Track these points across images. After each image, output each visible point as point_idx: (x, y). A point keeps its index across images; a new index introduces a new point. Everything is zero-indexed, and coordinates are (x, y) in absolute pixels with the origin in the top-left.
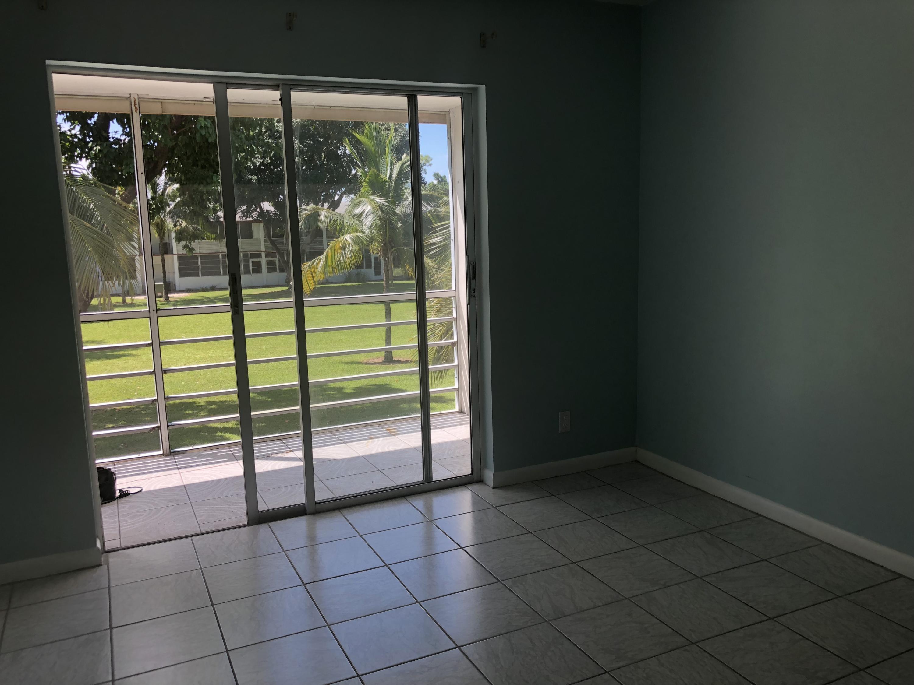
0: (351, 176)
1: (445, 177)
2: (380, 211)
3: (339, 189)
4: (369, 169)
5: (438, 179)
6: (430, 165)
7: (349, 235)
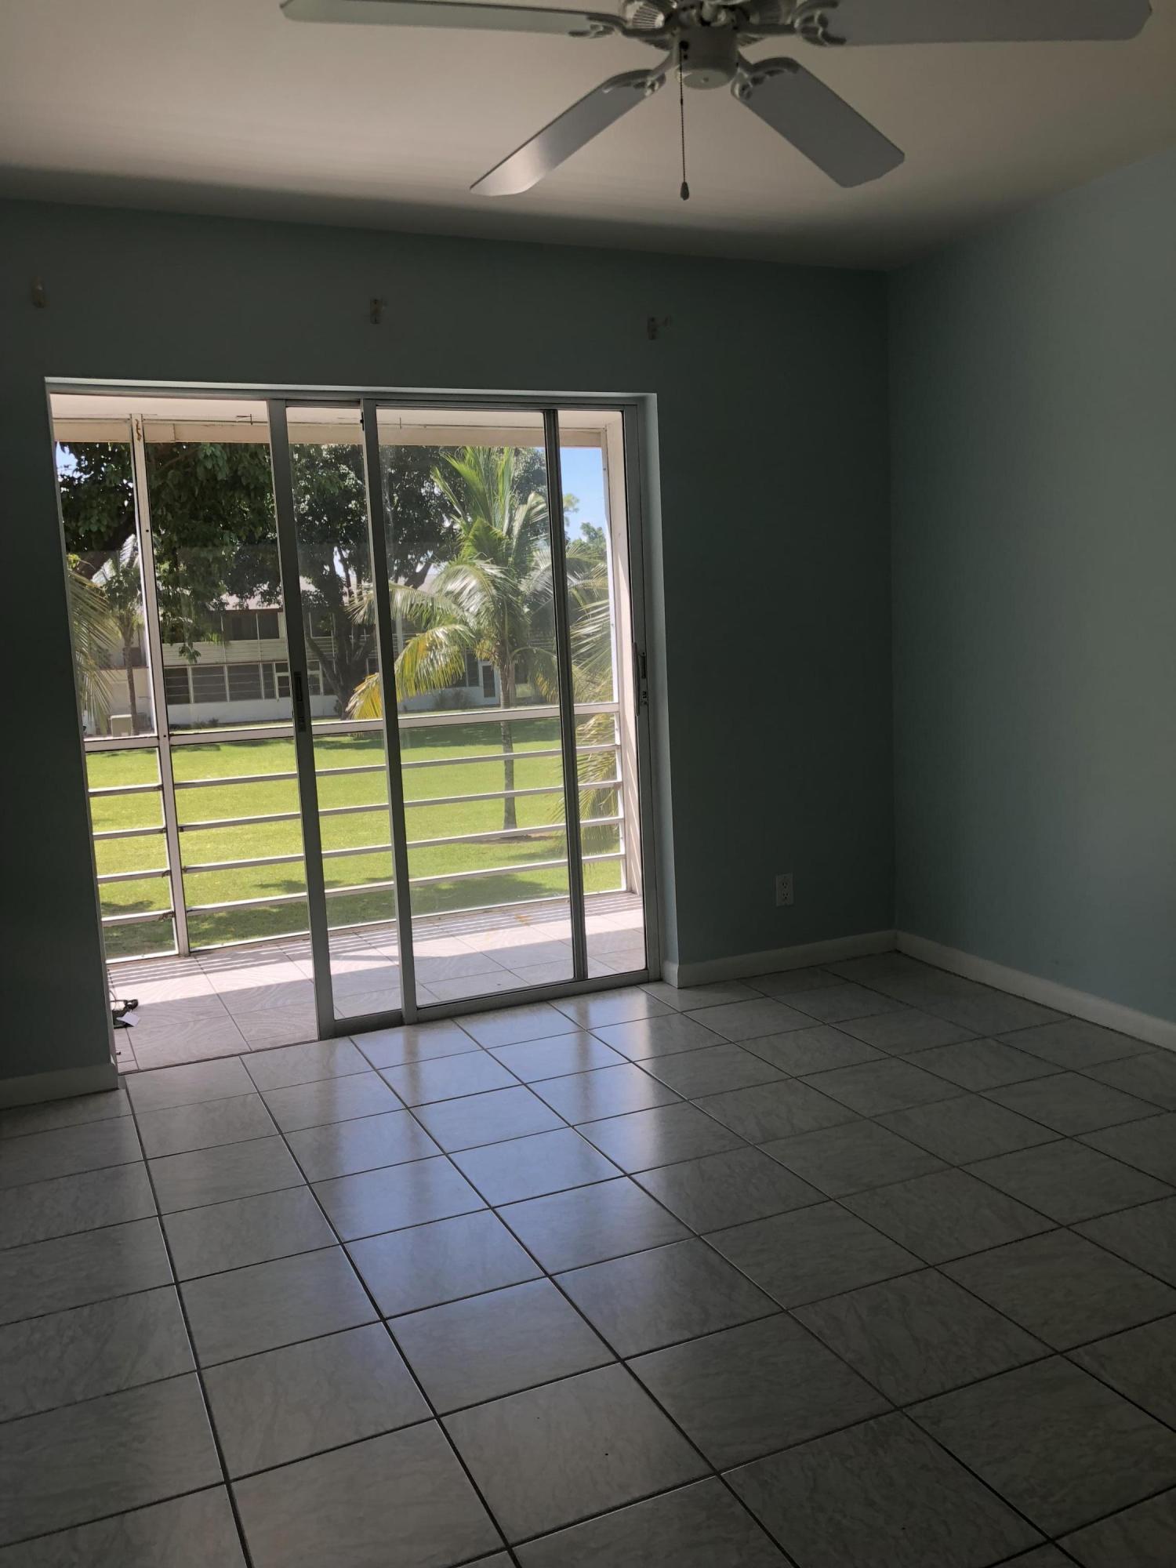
0: (442, 532)
1: (600, 529)
2: (492, 587)
3: (423, 553)
4: (474, 517)
5: (588, 533)
6: (576, 510)
7: (441, 629)
